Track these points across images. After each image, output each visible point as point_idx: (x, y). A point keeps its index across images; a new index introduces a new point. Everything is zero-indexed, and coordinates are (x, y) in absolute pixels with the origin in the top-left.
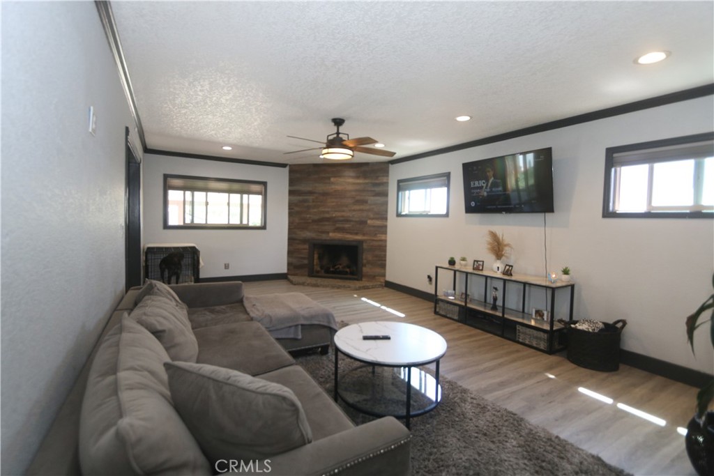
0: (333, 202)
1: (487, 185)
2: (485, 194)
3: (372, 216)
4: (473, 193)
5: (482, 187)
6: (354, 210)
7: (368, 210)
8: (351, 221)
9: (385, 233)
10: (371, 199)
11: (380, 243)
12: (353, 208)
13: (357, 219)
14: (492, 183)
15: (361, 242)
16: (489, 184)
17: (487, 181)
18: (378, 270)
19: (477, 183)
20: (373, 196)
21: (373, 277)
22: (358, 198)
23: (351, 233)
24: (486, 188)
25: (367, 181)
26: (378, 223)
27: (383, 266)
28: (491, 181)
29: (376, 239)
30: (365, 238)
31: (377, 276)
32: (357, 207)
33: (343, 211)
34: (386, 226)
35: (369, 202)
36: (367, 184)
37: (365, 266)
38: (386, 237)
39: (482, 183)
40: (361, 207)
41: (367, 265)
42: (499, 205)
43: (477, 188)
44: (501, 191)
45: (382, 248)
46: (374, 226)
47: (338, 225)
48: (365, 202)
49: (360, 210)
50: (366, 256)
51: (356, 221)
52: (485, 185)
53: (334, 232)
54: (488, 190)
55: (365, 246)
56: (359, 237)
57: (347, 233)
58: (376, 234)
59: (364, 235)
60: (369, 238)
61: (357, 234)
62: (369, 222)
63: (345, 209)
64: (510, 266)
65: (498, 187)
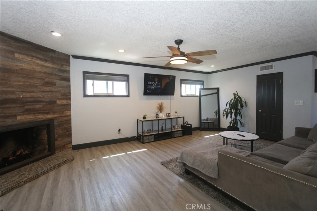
0: (20, 81)
1: (155, 84)
2: (154, 88)
3: (60, 97)
4: (148, 87)
5: (153, 85)
6: (44, 91)
7: (56, 92)
8: (41, 102)
9: (69, 109)
10: (59, 82)
11: (67, 118)
12: (43, 89)
13: (48, 100)
14: (157, 84)
15: (52, 120)
16: (156, 84)
17: (155, 83)
18: (66, 140)
19: (150, 83)
20: (60, 80)
21: (63, 147)
22: (47, 80)
23: (43, 114)
24: (154, 85)
25: (54, 66)
26: (64, 102)
27: (70, 135)
28: (156, 83)
29: (63, 115)
30: (55, 116)
31: (66, 145)
32: (47, 89)
33: (33, 92)
34: (70, 105)
35: (57, 84)
36: (55, 68)
37: (57, 140)
38: (70, 113)
39: (153, 83)
40: (51, 89)
41: (58, 139)
42: (158, 92)
43: (150, 85)
44: (159, 87)
45: (68, 121)
46: (62, 105)
47: (26, 107)
48: (53, 84)
49: (50, 91)
50: (58, 131)
51: (46, 102)
52: (154, 84)
53: (23, 115)
54: (155, 86)
55: (56, 123)
56: (50, 116)
57: (39, 113)
58: (63, 111)
59: (54, 113)
60: (58, 115)
61: (48, 113)
62: (58, 102)
63: (35, 89)
64: (168, 114)
65: (159, 86)
